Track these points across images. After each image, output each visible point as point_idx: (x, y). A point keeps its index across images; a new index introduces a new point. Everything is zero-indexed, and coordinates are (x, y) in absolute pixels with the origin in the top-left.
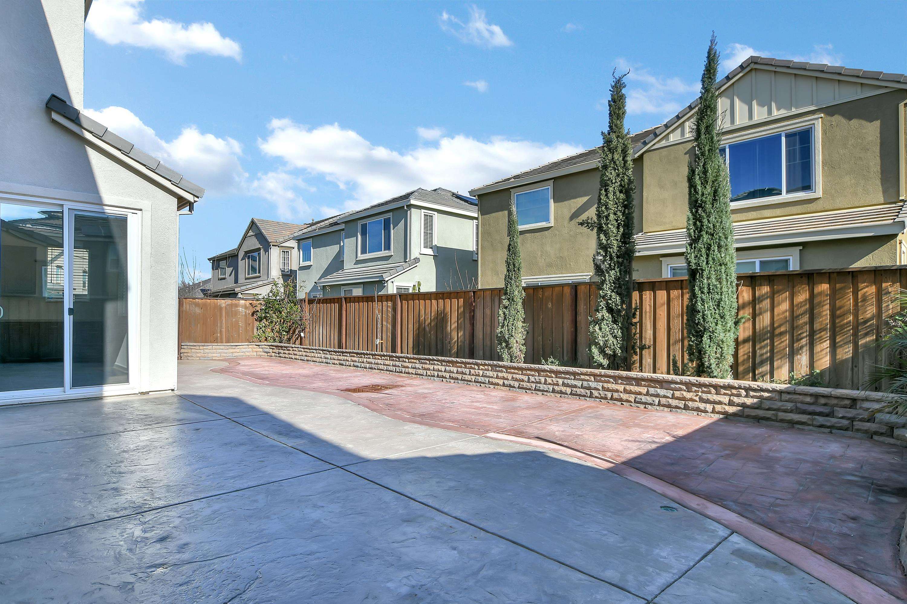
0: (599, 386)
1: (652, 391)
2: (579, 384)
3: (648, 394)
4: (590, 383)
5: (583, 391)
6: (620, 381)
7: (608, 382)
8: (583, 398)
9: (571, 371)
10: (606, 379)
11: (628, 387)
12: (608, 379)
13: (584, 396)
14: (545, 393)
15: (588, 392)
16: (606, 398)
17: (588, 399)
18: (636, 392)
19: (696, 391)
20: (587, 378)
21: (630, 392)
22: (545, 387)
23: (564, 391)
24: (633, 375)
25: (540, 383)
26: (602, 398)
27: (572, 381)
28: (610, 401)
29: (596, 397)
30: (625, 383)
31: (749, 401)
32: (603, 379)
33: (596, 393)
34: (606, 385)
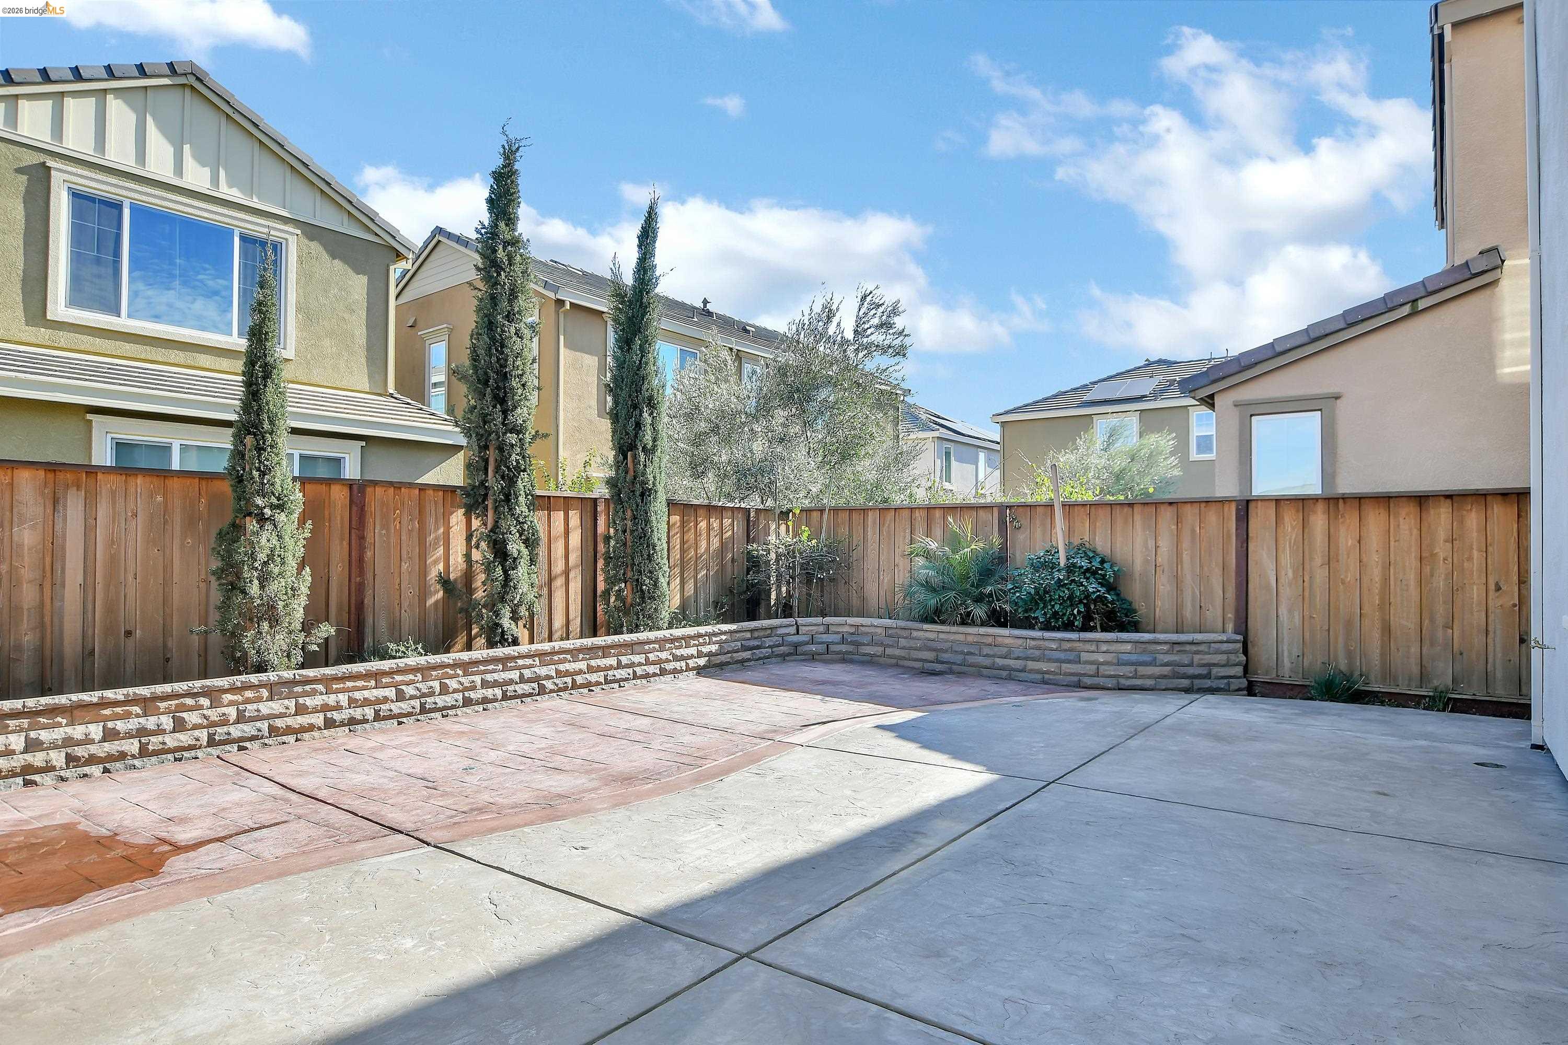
0: (550, 670)
1: (624, 660)
2: (515, 675)
3: (620, 666)
4: (536, 669)
5: (526, 688)
6: (581, 656)
7: (564, 661)
8: (529, 699)
9: (501, 655)
10: (561, 656)
11: (593, 663)
12: (565, 656)
13: (530, 695)
14: (450, 712)
15: (535, 685)
16: (565, 689)
17: (538, 698)
18: (606, 667)
19: (671, 649)
20: (529, 662)
21: (599, 669)
22: (448, 700)
23: (491, 697)
24: (601, 643)
25: (432, 694)
26: (560, 690)
27: (502, 673)
28: (572, 692)
29: (552, 691)
30: (588, 656)
31: (714, 648)
32: (556, 658)
33: (549, 685)
34: (562, 667)
